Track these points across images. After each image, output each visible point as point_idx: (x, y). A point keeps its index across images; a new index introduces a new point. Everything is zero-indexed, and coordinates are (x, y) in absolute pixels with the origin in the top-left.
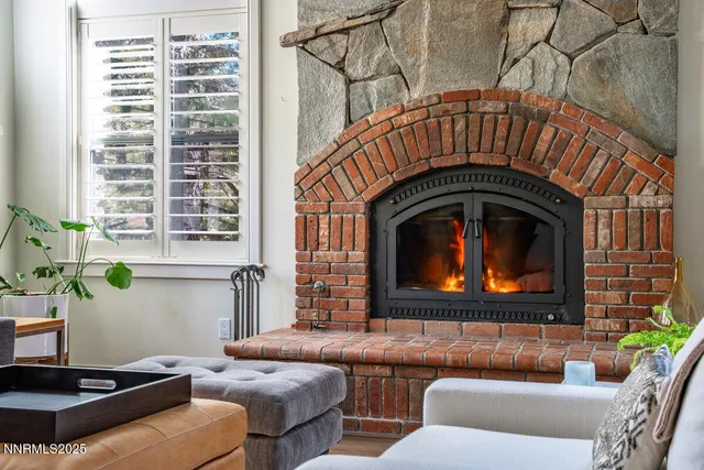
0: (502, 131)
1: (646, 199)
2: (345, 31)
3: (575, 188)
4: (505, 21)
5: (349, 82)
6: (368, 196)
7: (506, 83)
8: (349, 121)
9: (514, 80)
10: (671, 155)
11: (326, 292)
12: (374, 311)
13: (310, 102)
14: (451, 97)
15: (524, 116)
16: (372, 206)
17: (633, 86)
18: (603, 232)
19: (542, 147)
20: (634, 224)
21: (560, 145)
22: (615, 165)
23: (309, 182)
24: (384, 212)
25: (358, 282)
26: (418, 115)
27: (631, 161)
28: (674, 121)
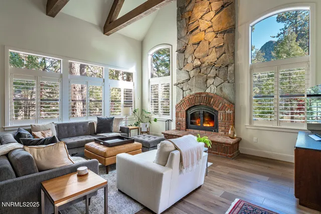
0: (205, 99)
1: (228, 111)
2: (182, 83)
3: (217, 109)
4: (206, 81)
5: (183, 91)
6: (186, 109)
7: (206, 91)
8: (183, 97)
9: (208, 91)
10: (234, 104)
11: (180, 124)
12: (187, 127)
13: (178, 94)
14: (198, 94)
15: (209, 97)
16: (187, 111)
17: (227, 91)
18: (221, 117)
19: (211, 102)
20: (226, 116)
21: (214, 102)
22: (224, 105)
23: (178, 107)
24: (189, 112)
25: (184, 123)
26: (193, 96)
27: (226, 105)
28: (235, 98)
